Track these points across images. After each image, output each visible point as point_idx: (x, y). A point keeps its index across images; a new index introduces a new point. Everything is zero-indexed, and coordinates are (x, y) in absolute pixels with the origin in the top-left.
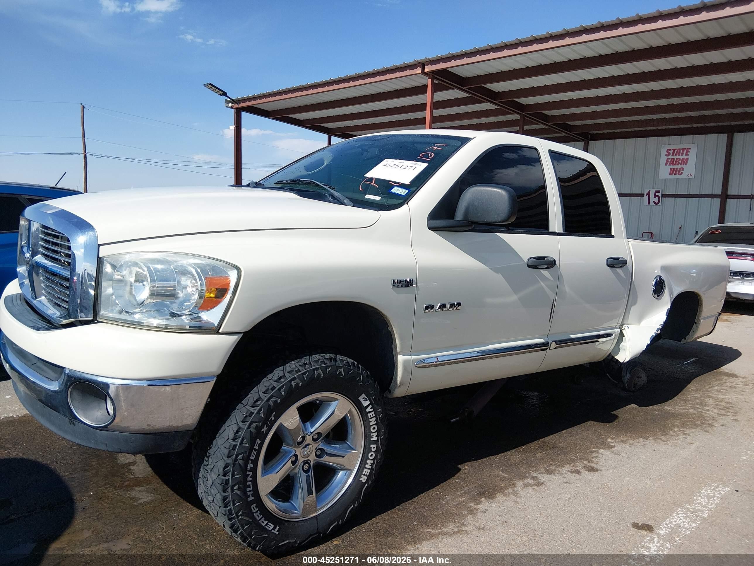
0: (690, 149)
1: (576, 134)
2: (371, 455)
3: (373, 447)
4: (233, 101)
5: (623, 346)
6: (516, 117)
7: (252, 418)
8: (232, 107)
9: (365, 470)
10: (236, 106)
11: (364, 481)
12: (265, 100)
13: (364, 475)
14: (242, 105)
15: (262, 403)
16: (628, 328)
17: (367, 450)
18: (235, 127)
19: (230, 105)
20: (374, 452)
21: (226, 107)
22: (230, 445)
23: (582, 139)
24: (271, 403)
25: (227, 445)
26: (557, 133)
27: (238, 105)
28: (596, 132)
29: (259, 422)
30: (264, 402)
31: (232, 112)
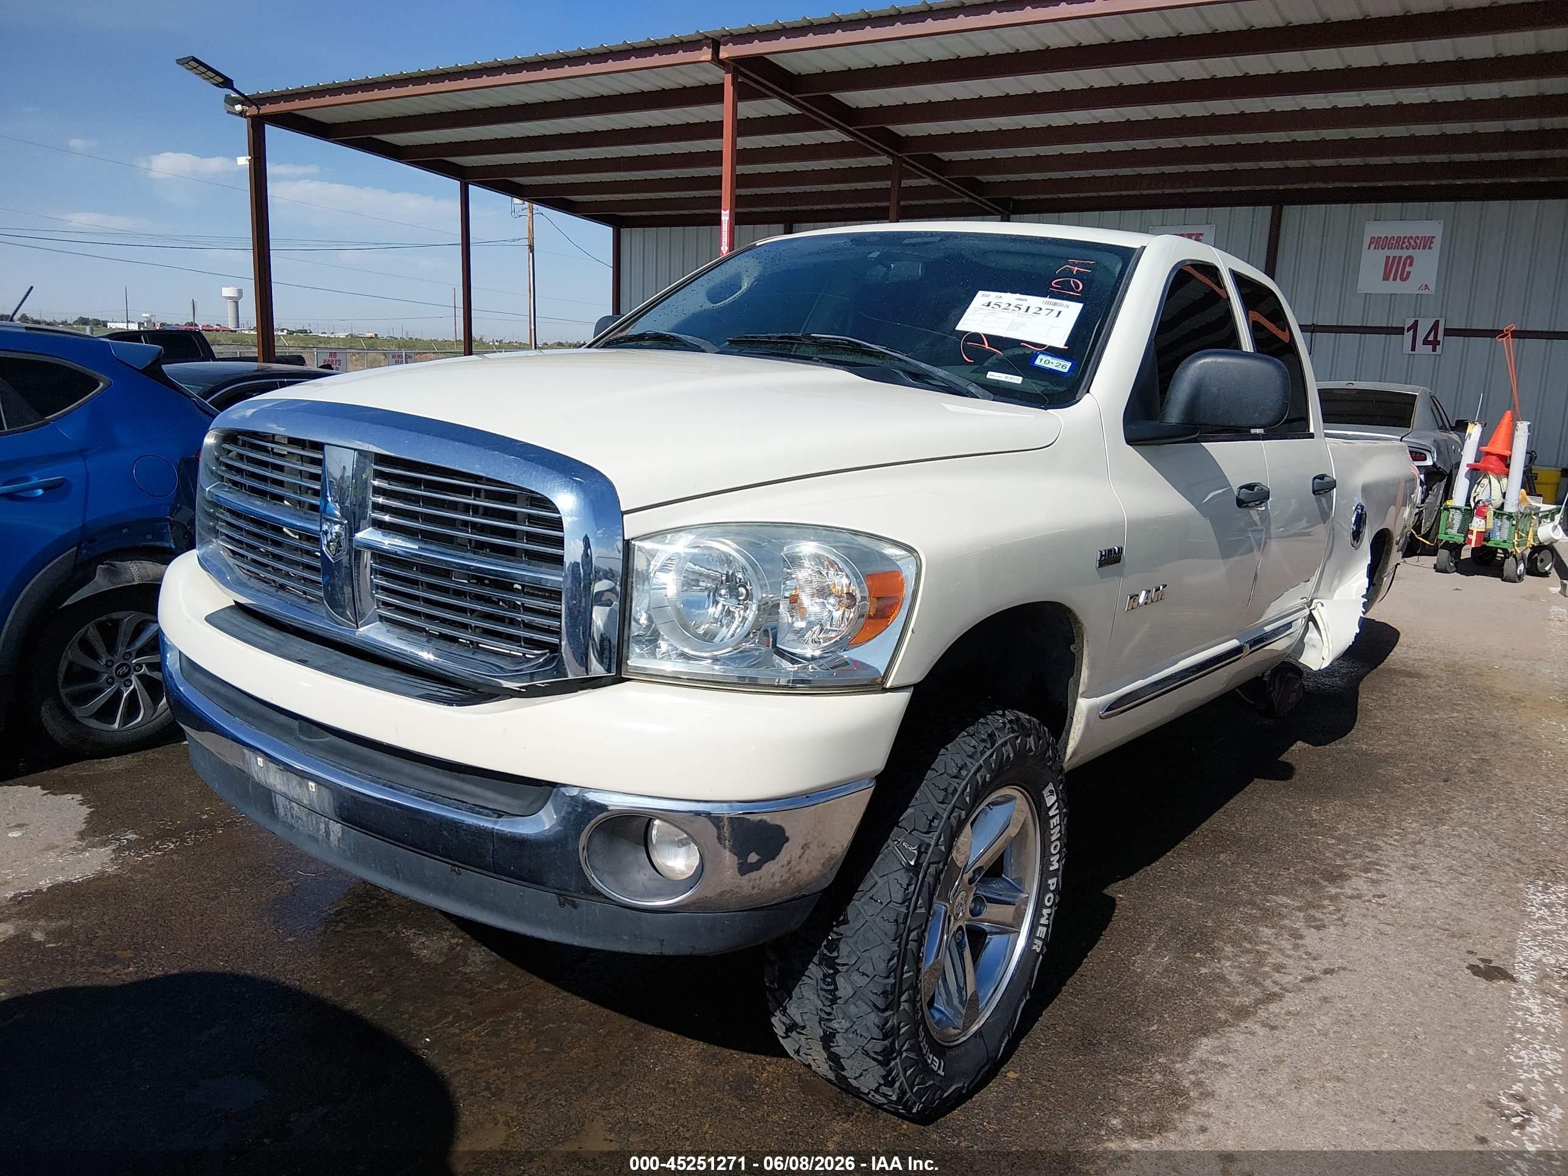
0: (1201, 234)
1: (989, 200)
2: (1049, 899)
3: (1052, 882)
4: (246, 100)
5: (1310, 638)
6: (884, 160)
7: (928, 855)
8: (242, 114)
9: (1040, 928)
10: (253, 111)
11: (1038, 950)
12: (328, 100)
13: (1039, 938)
14: (268, 109)
15: (942, 824)
16: (1323, 605)
17: (1043, 889)
18: (250, 161)
19: (238, 108)
20: (1052, 892)
21: (228, 112)
22: (898, 915)
23: (996, 210)
24: (953, 821)
25: (892, 916)
26: (955, 196)
27: (259, 109)
28: (1023, 197)
29: (939, 863)
30: (943, 820)
31: (244, 124)
